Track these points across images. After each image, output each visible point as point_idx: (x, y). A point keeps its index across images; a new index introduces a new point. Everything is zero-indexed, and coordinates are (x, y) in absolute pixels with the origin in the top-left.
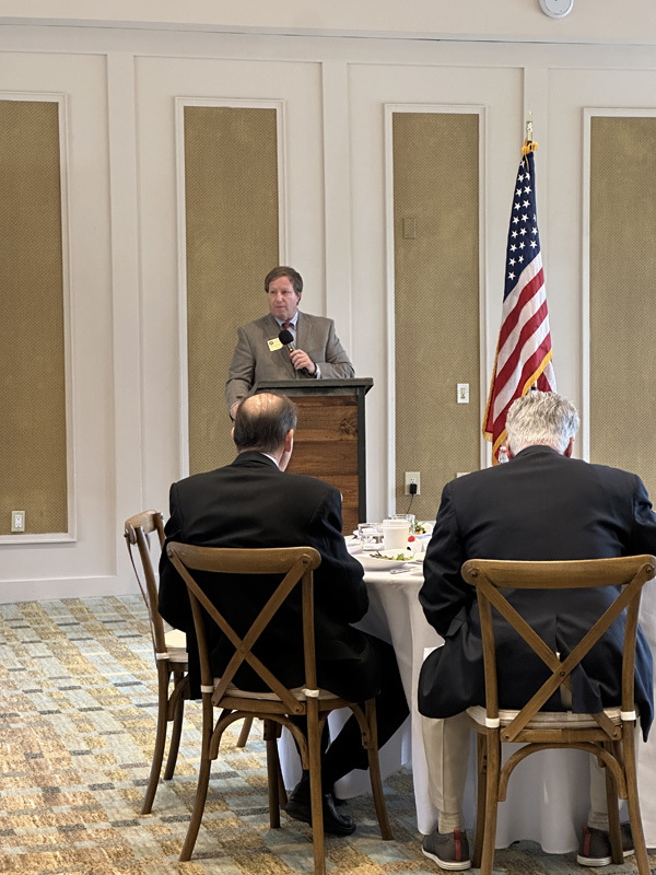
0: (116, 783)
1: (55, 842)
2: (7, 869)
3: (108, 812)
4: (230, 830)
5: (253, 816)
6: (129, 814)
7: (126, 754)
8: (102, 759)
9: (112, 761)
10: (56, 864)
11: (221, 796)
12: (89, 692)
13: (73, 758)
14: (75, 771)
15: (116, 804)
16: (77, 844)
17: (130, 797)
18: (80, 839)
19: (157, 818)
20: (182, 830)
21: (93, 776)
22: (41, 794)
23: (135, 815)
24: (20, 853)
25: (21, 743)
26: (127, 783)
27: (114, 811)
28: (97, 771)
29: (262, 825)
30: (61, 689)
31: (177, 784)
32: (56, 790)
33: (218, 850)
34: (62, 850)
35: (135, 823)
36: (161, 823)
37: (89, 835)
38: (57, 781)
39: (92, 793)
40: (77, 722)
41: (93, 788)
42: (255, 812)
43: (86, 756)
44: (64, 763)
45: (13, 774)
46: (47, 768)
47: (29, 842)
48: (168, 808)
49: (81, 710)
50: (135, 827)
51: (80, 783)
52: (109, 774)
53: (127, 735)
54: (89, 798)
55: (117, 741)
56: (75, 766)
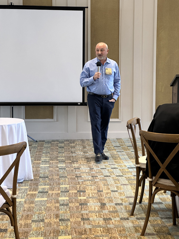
0: (124, 203)
1: (101, 224)
2: (84, 234)
3: (120, 214)
4: (158, 224)
5: (166, 220)
6: (126, 215)
7: (128, 193)
8: (121, 194)
9: (124, 195)
10: (100, 233)
11: (156, 211)
12: (120, 170)
13: (112, 193)
14: (112, 198)
15: (123, 211)
16: (108, 226)
17: (127, 209)
18: (109, 224)
19: (135, 218)
20: (142, 223)
21: (117, 200)
22: (100, 206)
23: (128, 216)
24: (90, 228)
25: (97, 186)
26: (127, 204)
27: (122, 213)
28: (118, 198)
29: (169, 224)
30: (112, 168)
31: (143, 205)
32: (105, 204)
33: (153, 232)
34: (103, 228)
35: (128, 219)
36: (136, 220)
37: (112, 222)
38: (106, 201)
39: (116, 206)
40: (115, 180)
41: (116, 204)
42: (167, 218)
43: (116, 192)
44: (109, 194)
45: (93, 197)
46: (103, 196)
47: (93, 224)
48: (139, 214)
49: (116, 176)
50: (127, 221)
51: (112, 202)
52: (122, 200)
53: (129, 186)
54: (115, 208)
55: (126, 188)
56: (112, 196)
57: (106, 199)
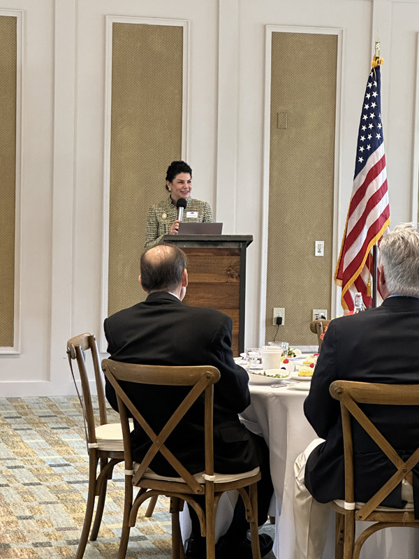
0: (53, 542)
7: (60, 520)
8: (42, 523)
9: (50, 525)
11: (134, 555)
12: (30, 470)
13: (20, 521)
14: (22, 532)
15: (54, 558)
17: (64, 553)
21: (35, 537)
26: (62, 543)
28: (38, 532)
30: (9, 468)
31: (100, 544)
32: (7, 546)
38: (8, 539)
39: (35, 549)
40: (22, 494)
41: (36, 545)
43: (29, 520)
44: (13, 525)
46: (1, 528)
49: (25, 484)
51: (25, 541)
52: (48, 535)
53: (61, 505)
54: (33, 553)
55: (53, 510)
56: (21, 528)
57: (8, 535)
